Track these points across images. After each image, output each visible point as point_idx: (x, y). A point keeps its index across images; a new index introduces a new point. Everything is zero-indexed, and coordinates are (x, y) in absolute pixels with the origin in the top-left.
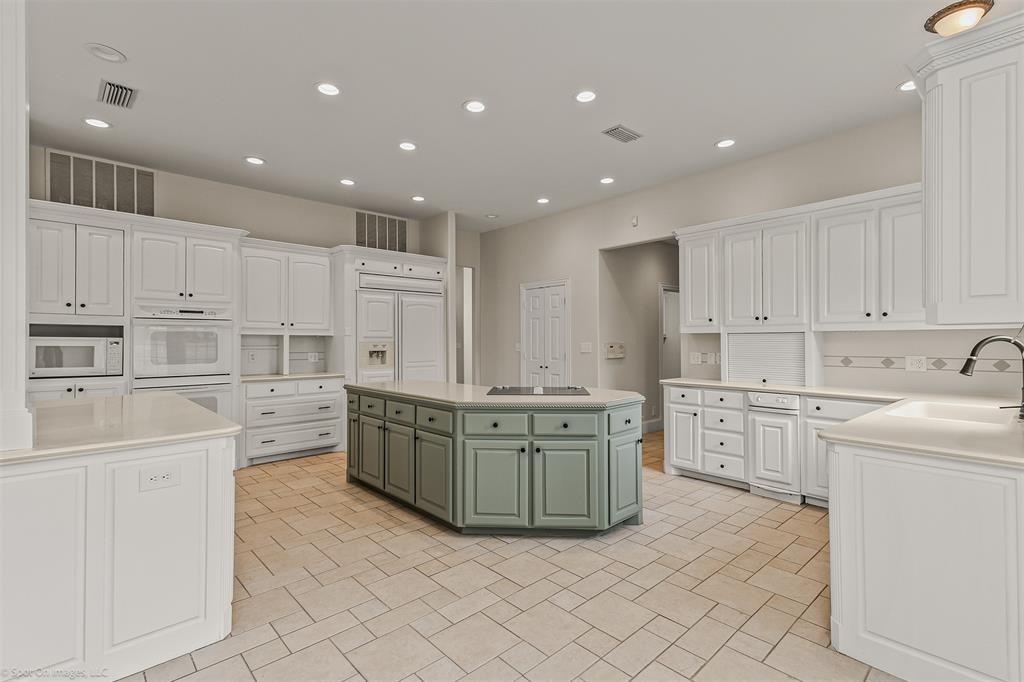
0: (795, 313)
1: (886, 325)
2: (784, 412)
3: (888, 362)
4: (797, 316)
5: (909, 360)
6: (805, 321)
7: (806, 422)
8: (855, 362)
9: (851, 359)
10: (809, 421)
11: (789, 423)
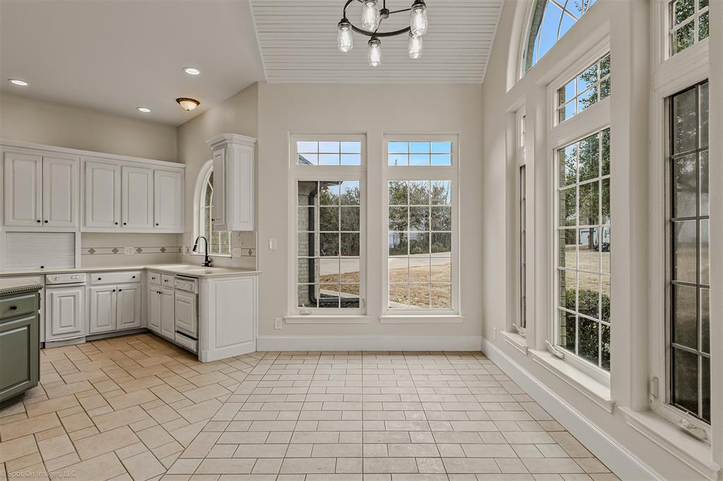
0: (69, 220)
1: (124, 230)
2: (77, 285)
3: (115, 251)
4: (71, 221)
5: (126, 249)
6: (77, 225)
7: (90, 289)
8: (97, 251)
9: (95, 249)
10: (92, 288)
11: (79, 291)
